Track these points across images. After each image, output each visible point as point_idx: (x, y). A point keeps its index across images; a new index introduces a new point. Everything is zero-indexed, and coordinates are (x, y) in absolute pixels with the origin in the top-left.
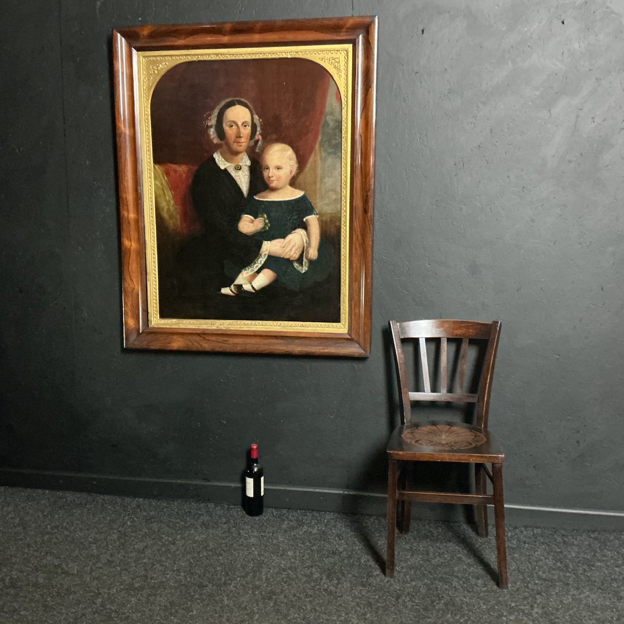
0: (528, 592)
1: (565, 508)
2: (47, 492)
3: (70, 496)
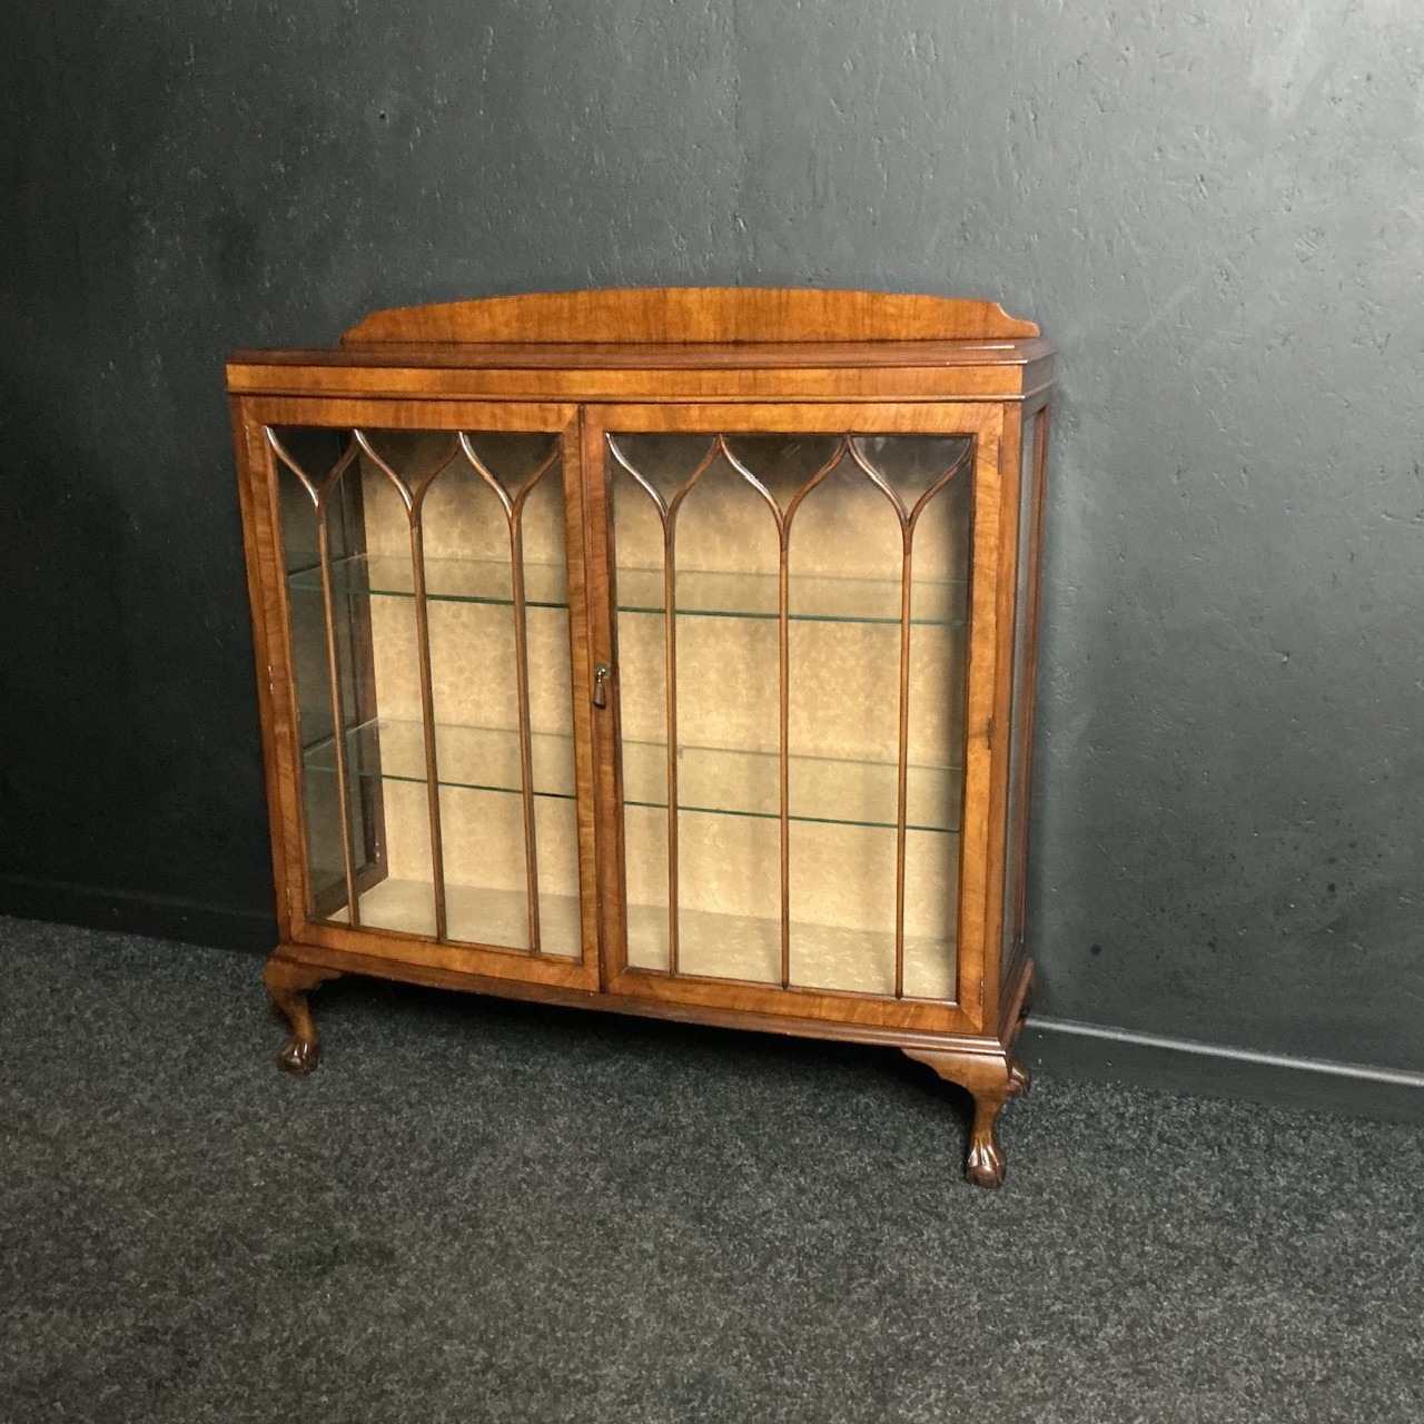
0: (1111, 1278)
1: (1290, 1055)
2: (87, 932)
3: (131, 945)
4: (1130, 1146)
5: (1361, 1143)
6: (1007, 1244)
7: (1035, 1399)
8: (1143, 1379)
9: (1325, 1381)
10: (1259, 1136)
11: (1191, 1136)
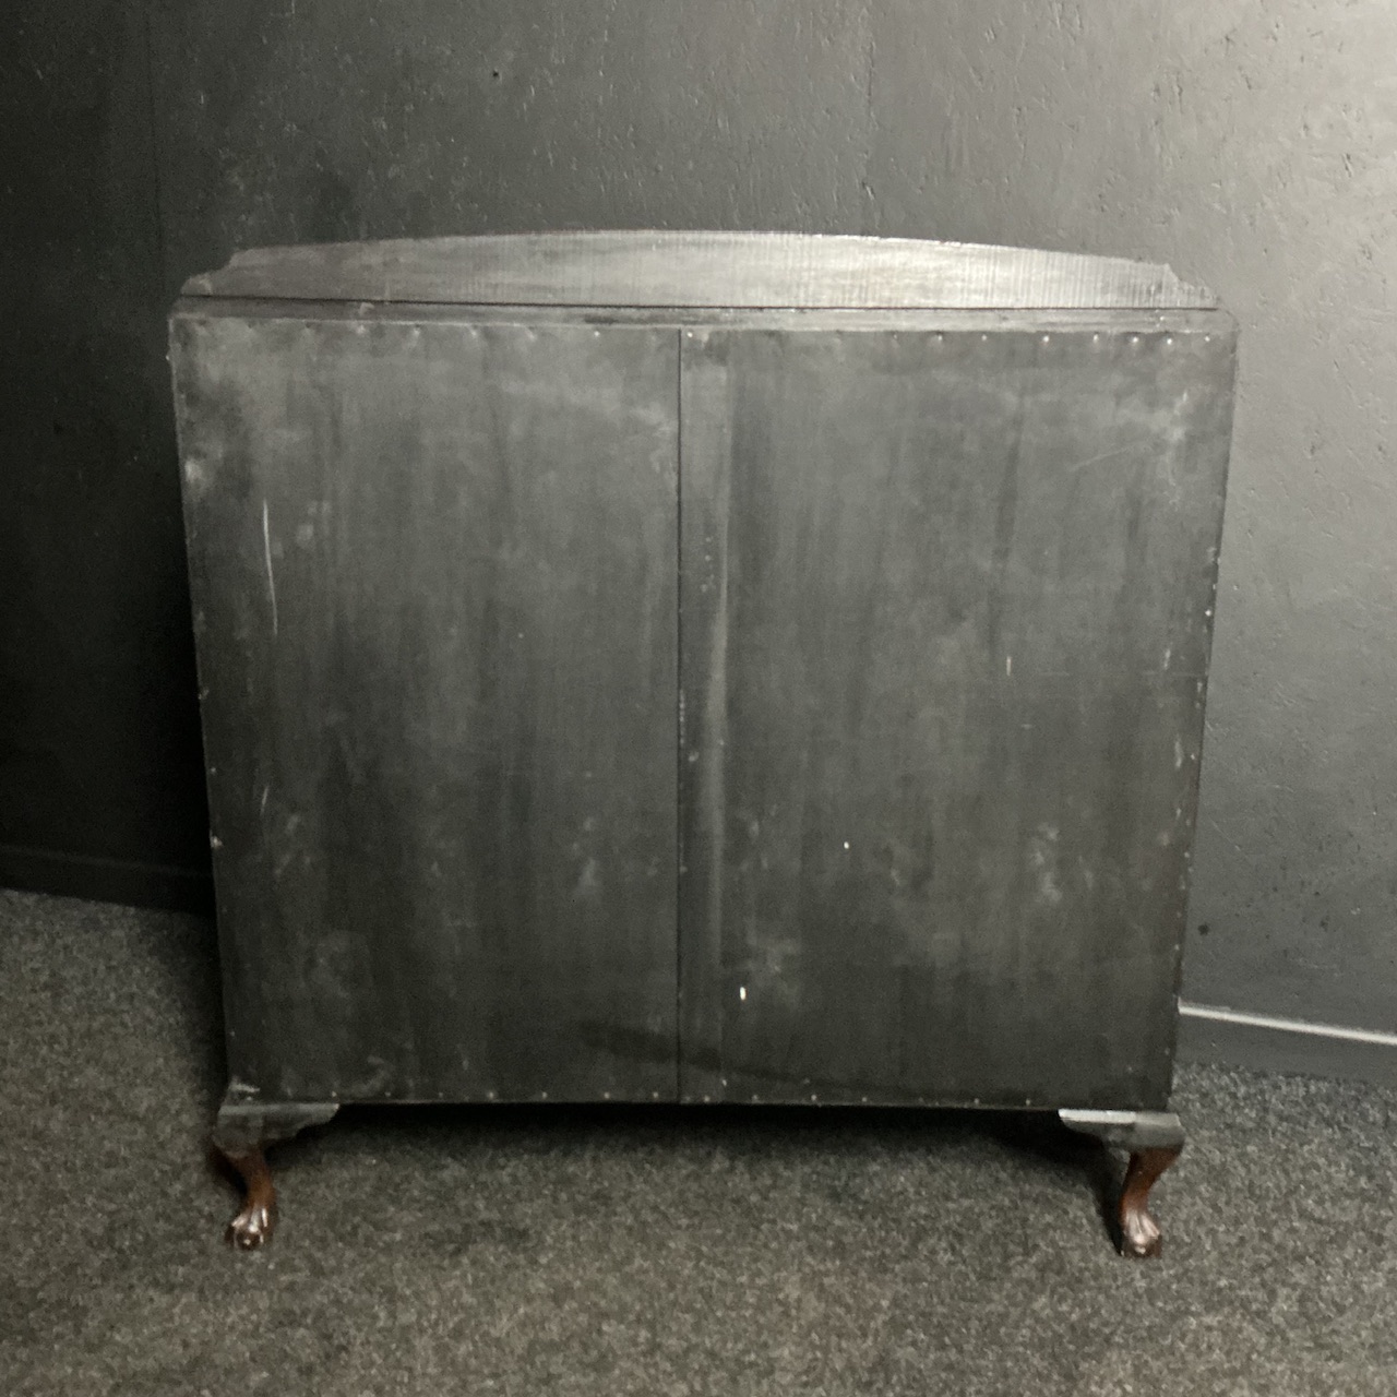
11: (1308, 1116)
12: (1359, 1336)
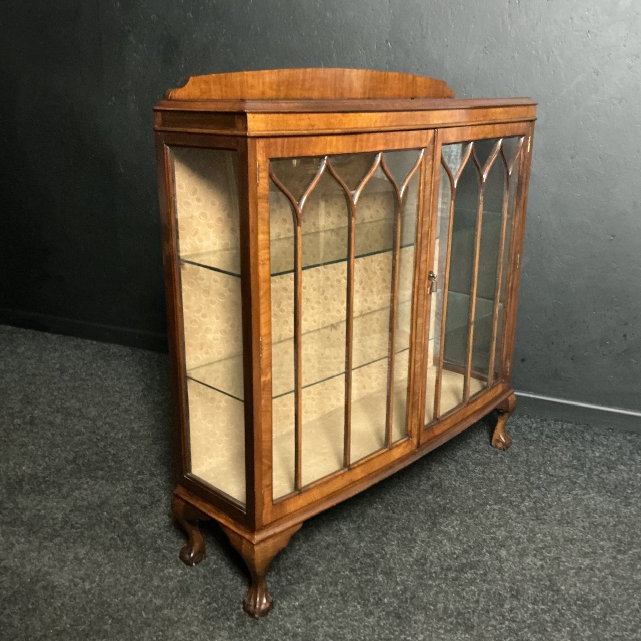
4: (534, 439)
5: (630, 441)
6: (483, 472)
7: (496, 526)
8: (540, 521)
9: (615, 526)
10: (588, 437)
11: (560, 436)
12: (555, 516)
